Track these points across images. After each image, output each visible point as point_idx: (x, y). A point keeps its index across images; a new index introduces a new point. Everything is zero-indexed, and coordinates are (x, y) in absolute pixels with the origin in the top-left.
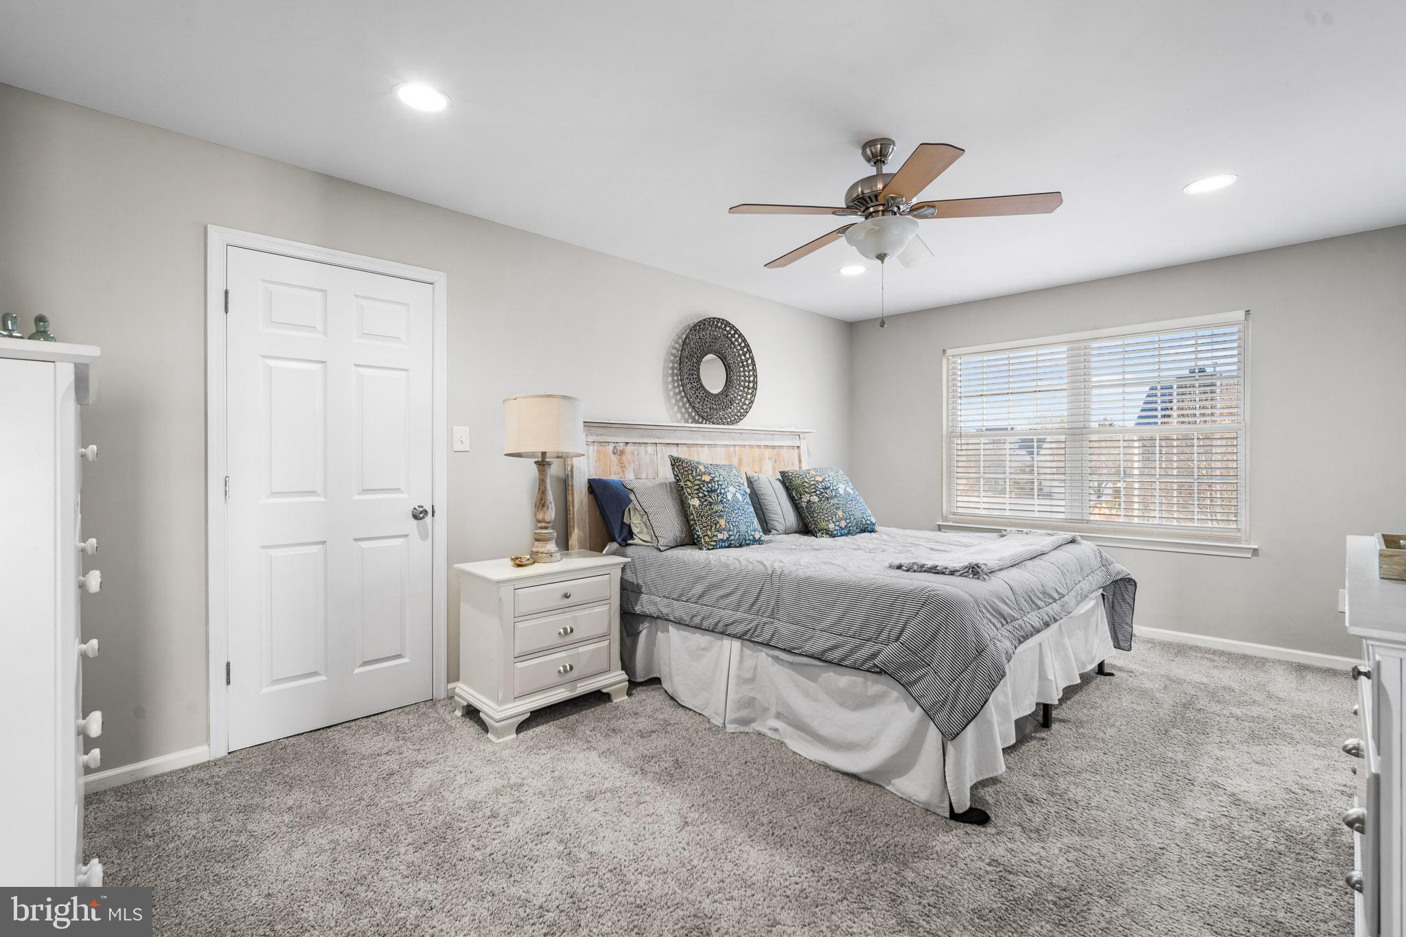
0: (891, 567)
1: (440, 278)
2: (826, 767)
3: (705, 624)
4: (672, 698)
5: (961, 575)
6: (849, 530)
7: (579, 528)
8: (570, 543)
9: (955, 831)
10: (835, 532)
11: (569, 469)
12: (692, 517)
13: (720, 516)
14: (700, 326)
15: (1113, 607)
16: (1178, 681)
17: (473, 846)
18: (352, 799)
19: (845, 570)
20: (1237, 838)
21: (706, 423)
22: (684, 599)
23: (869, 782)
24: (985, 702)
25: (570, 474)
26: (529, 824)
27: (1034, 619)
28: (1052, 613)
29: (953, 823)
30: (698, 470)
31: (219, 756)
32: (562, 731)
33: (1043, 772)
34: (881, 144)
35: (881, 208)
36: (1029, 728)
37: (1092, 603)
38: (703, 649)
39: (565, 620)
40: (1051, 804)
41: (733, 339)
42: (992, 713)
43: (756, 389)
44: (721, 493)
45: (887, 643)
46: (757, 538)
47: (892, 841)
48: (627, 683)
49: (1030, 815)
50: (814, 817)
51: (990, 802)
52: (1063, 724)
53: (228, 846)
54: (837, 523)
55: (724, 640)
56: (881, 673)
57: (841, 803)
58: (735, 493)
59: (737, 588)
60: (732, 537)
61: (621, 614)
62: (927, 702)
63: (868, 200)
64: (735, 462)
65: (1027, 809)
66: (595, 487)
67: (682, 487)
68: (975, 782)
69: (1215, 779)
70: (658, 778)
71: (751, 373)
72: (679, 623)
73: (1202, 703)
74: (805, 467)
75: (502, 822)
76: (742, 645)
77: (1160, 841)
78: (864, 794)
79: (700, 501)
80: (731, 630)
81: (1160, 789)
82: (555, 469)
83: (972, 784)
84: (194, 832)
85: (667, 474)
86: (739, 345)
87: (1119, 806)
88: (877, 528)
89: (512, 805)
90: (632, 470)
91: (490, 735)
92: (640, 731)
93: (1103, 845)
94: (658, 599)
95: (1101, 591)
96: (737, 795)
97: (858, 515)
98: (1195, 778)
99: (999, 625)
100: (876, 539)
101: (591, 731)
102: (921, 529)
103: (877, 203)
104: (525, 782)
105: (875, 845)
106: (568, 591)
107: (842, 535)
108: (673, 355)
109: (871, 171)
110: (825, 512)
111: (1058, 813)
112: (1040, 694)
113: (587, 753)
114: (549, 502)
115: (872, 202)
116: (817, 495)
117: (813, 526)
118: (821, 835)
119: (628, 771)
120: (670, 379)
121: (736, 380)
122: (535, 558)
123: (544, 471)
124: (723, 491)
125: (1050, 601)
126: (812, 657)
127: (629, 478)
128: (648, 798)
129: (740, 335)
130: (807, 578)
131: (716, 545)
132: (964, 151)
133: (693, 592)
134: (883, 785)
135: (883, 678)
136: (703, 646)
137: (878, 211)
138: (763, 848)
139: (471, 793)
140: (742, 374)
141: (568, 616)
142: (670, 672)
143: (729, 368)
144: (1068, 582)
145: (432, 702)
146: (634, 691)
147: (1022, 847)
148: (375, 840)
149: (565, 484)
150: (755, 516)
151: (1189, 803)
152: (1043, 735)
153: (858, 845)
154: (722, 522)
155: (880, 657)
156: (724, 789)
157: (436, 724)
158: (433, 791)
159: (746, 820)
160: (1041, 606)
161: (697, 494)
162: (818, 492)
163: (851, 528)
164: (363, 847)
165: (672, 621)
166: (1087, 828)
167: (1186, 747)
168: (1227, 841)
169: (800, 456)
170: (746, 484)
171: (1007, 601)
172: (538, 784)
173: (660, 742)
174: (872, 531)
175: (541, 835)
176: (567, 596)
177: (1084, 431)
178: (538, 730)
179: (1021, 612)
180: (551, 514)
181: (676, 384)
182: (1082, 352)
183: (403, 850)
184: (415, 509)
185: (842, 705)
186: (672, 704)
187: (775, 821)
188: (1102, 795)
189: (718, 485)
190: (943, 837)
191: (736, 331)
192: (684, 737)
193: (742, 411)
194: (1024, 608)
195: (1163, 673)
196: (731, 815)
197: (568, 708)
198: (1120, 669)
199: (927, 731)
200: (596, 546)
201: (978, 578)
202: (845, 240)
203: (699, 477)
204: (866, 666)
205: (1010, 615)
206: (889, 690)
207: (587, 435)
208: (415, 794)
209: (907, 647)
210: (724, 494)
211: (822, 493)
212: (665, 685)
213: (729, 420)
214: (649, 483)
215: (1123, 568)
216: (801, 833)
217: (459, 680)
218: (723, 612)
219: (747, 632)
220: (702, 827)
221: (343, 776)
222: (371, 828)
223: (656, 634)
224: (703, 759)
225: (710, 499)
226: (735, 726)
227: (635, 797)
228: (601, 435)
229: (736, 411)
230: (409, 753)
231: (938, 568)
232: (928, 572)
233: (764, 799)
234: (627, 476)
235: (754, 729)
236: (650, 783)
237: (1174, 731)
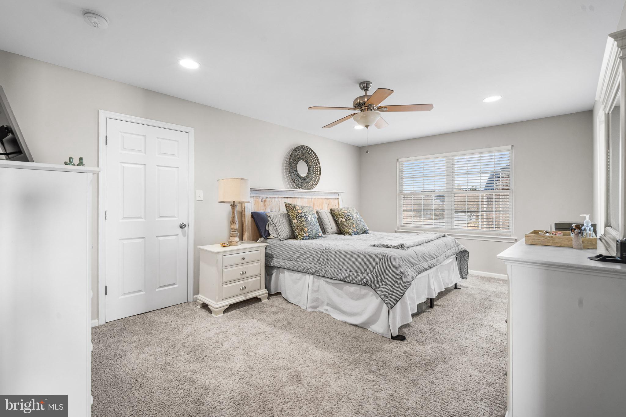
0: (371, 246)
1: (191, 130)
2: (346, 323)
3: (299, 269)
4: (286, 300)
5: (397, 248)
6: (358, 233)
7: (247, 232)
8: (244, 238)
9: (392, 343)
10: (352, 233)
11: (243, 208)
12: (294, 227)
13: (305, 227)
14: (297, 149)
15: (460, 262)
16: (485, 291)
17: (210, 352)
18: (160, 338)
19: (354, 247)
20: (494, 342)
21: (300, 189)
22: (291, 259)
23: (362, 328)
24: (403, 294)
25: (244, 210)
26: (231, 344)
27: (425, 265)
28: (433, 263)
29: (392, 340)
30: (296, 208)
31: (102, 324)
32: (241, 312)
33: (428, 323)
34: (366, 84)
35: (366, 108)
36: (424, 308)
37: (451, 260)
38: (299, 279)
39: (242, 268)
40: (429, 333)
41: (311, 154)
42: (407, 299)
43: (320, 175)
44: (305, 217)
45: (368, 274)
46: (320, 236)
47: (369, 346)
48: (267, 294)
49: (421, 337)
50: (340, 340)
51: (407, 333)
52: (438, 306)
53: (113, 354)
54: (353, 230)
55: (307, 276)
56: (366, 285)
57: (351, 335)
58: (311, 217)
59: (311, 255)
60: (310, 235)
61: (265, 267)
62: (382, 295)
63: (361, 104)
64: (312, 204)
65: (420, 335)
66: (255, 216)
67: (290, 215)
68: (401, 325)
69: (490, 324)
70: (280, 328)
71: (318, 168)
72: (289, 269)
73: (492, 298)
74: (341, 207)
75: (220, 344)
76: (314, 277)
77: (466, 344)
78: (360, 331)
79: (297, 221)
80: (309, 271)
81: (470, 328)
82: (238, 208)
83: (400, 326)
84: (98, 350)
85: (284, 210)
86: (314, 156)
87: (454, 333)
88: (370, 232)
89: (223, 338)
90: (269, 208)
91: (212, 314)
92: (273, 312)
93: (446, 346)
94: (280, 260)
95: (455, 255)
96: (311, 333)
97: (361, 226)
98: (483, 323)
99: (410, 267)
100: (368, 236)
101: (253, 312)
102: (387, 232)
103: (365, 106)
104: (228, 330)
105: (362, 348)
106: (244, 257)
107: (355, 235)
108: (286, 161)
109: (363, 93)
110: (348, 225)
111: (431, 336)
112: (428, 294)
113: (252, 320)
114: (236, 221)
115: (363, 105)
116: (345, 218)
117: (343, 231)
118: (343, 345)
119: (269, 326)
120: (285, 171)
121: (312, 171)
122: (230, 243)
123: (234, 208)
124: (306, 217)
125: (432, 258)
126: (340, 280)
127: (268, 211)
128: (277, 335)
129: (314, 153)
130: (338, 250)
131: (304, 238)
132: (394, 91)
133: (294, 257)
134: (367, 328)
135: (367, 287)
136: (298, 278)
137: (366, 109)
138: (320, 350)
139: (207, 335)
140: (315, 168)
141: (244, 267)
142: (285, 289)
143: (309, 166)
144: (440, 251)
145: (187, 303)
146: (270, 298)
147: (416, 347)
148: (171, 351)
149: (242, 214)
150: (319, 226)
151: (479, 332)
152: (430, 310)
153: (356, 348)
154: (306, 229)
155: (365, 279)
156: (306, 331)
157: (190, 311)
158: (191, 334)
159: (314, 341)
160: (428, 260)
161: (296, 218)
162: (345, 217)
163: (359, 232)
164: (167, 353)
165: (286, 269)
166: (441, 341)
167: (483, 313)
168: (490, 343)
169: (338, 202)
170: (316, 214)
171: (414, 257)
172: (233, 331)
173: (281, 316)
174: (367, 233)
175: (236, 348)
176: (243, 259)
177: (453, 192)
178: (232, 312)
179: (420, 262)
180: (237, 226)
181: (287, 173)
182: (451, 161)
183: (183, 354)
184: (181, 224)
185: (352, 298)
186: (286, 302)
187: (325, 341)
188: (448, 330)
189: (304, 214)
190: (387, 345)
191: (312, 151)
192: (291, 314)
193: (315, 184)
194: (421, 261)
195: (480, 288)
196: (309, 340)
197: (244, 304)
198: (463, 287)
199: (383, 307)
200: (255, 240)
201: (403, 249)
202: (353, 119)
203: (297, 211)
204: (360, 283)
205: (414, 263)
206: (369, 292)
207: (251, 194)
208: (185, 335)
209: (375, 275)
210: (307, 218)
211: (347, 217)
212: (283, 295)
213: (309, 188)
214: (276, 214)
215: (464, 246)
216: (335, 345)
217: (199, 294)
218: (306, 264)
219: (315, 272)
220: (297, 344)
221: (155, 330)
222: (169, 347)
223: (279, 274)
224: (298, 321)
225: (301, 220)
226: (310, 309)
227: (272, 335)
228: (257, 194)
229: (312, 184)
230: (180, 321)
231: (388, 246)
232: (385, 247)
233: (322, 334)
234: (267, 211)
235: (318, 310)
236: (277, 330)
237: (479, 308)
